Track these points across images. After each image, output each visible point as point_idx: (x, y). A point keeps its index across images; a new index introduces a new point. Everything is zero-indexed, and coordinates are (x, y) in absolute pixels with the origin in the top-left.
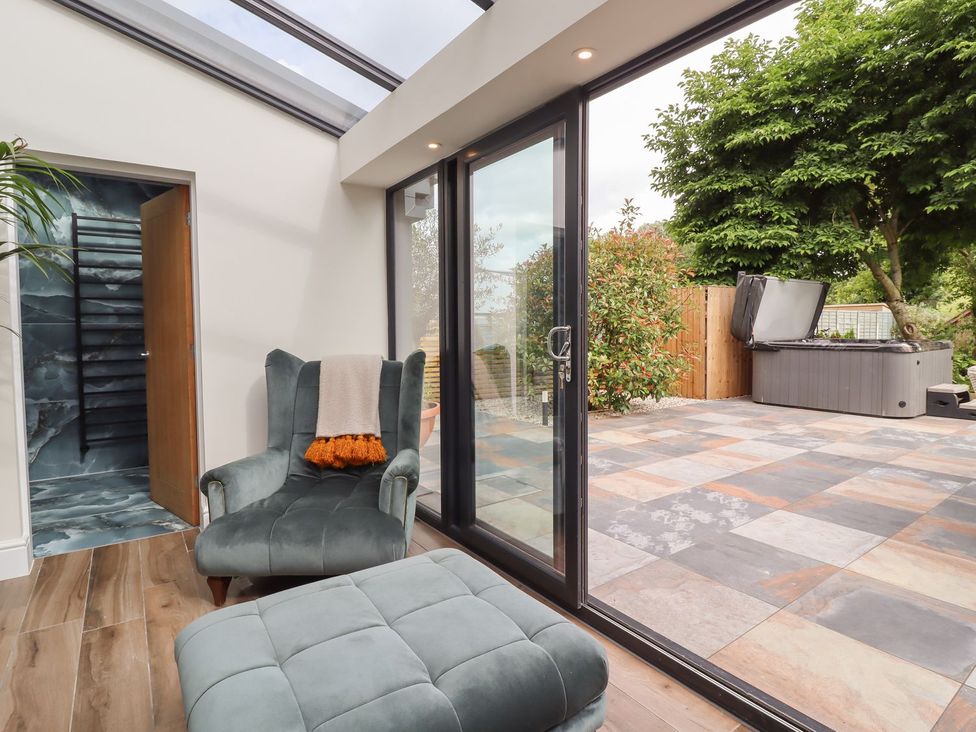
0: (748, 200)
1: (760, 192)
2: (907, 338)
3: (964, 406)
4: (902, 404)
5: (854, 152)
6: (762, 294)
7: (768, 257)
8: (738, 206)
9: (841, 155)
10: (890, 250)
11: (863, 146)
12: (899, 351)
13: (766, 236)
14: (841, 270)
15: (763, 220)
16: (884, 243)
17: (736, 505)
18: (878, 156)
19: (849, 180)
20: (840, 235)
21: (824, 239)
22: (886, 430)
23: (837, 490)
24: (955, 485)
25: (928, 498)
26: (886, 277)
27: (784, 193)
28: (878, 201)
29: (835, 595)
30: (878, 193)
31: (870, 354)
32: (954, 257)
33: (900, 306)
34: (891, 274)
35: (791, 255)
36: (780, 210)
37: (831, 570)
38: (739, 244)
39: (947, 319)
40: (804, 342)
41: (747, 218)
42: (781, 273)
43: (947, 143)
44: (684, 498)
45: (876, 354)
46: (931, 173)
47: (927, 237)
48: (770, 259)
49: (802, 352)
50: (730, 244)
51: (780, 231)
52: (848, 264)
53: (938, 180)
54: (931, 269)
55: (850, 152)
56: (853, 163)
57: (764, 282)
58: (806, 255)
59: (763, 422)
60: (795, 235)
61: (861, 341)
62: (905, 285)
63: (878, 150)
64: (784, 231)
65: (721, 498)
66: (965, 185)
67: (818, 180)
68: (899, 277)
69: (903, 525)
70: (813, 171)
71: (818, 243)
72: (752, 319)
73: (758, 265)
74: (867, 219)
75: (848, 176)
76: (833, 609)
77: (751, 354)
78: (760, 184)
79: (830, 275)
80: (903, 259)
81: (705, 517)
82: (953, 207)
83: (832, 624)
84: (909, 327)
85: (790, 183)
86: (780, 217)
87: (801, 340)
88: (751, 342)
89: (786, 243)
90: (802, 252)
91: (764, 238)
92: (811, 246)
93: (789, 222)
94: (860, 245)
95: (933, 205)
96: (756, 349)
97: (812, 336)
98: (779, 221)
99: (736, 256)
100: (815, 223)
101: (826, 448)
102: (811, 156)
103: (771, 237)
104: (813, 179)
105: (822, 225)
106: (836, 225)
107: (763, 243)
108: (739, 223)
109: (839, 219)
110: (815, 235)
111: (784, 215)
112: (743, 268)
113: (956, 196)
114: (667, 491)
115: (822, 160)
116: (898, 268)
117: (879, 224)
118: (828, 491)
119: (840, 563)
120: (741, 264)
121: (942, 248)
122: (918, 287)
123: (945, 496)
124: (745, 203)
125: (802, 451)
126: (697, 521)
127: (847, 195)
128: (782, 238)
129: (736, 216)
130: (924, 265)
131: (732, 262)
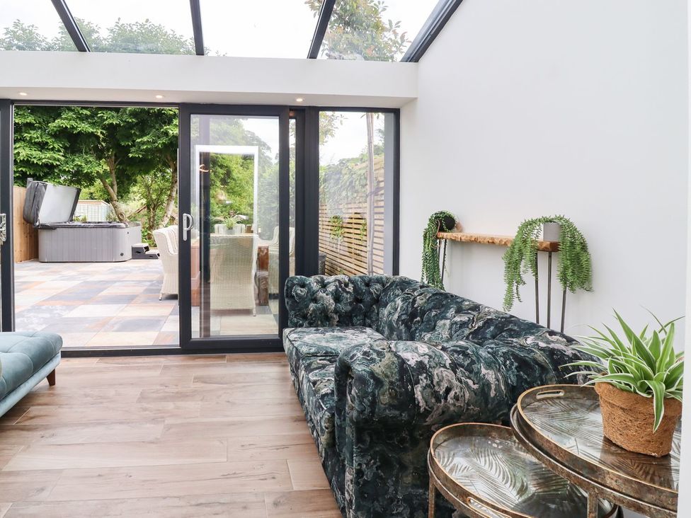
0: (32, 132)
1: (39, 128)
2: (121, 221)
3: (147, 253)
4: (122, 255)
5: (93, 117)
6: (44, 193)
7: (46, 170)
8: (26, 135)
9: (87, 117)
10: (111, 173)
11: (99, 115)
12: (120, 227)
13: (45, 157)
14: (86, 182)
15: (42, 146)
16: (108, 168)
17: (59, 308)
18: (107, 122)
19: (92, 132)
20: (88, 162)
21: (79, 164)
22: (116, 268)
23: (104, 293)
24: (149, 283)
25: (139, 289)
26: (110, 188)
27: (55, 132)
28: (104, 144)
29: (115, 324)
30: (104, 140)
31: (106, 229)
32: (139, 178)
33: (117, 203)
34: (112, 186)
35: (60, 170)
36: (53, 143)
37: (111, 318)
38: (28, 159)
39: (134, 211)
40: (68, 224)
41: (32, 143)
42: (54, 181)
43: (137, 124)
44: (29, 311)
45: (109, 229)
46: (130, 137)
47: (128, 168)
48: (48, 171)
49: (70, 229)
50: (22, 159)
51: (54, 155)
52: (90, 179)
53: (134, 141)
54: (129, 184)
55: (92, 116)
56: (94, 123)
57: (46, 186)
58: (69, 171)
59: (52, 272)
60: (63, 158)
61: (89, 223)
62: (118, 192)
63: (107, 119)
64: (56, 156)
65: (50, 307)
66: (145, 147)
67: (76, 129)
68: (116, 187)
69: (132, 299)
70: (73, 123)
71: (75, 165)
72: (38, 210)
73: (40, 175)
74: (100, 154)
75: (92, 130)
76: (116, 327)
77: (38, 231)
78: (40, 123)
79: (81, 185)
80: (117, 178)
82: (141, 156)
83: (118, 330)
84: (121, 215)
85: (59, 127)
86: (54, 147)
87: (65, 223)
88: (37, 224)
89: (58, 163)
90: (67, 170)
91: (45, 158)
92: (72, 167)
93: (59, 151)
94: (97, 169)
95: (131, 153)
96: (41, 228)
97: (72, 220)
98: (53, 149)
99: (24, 167)
100: (73, 153)
101: (91, 279)
102: (71, 114)
103: (48, 158)
104: (73, 128)
105: (77, 155)
106: (85, 156)
107: (44, 161)
108: (26, 146)
109: (86, 153)
110: (73, 161)
111: (56, 146)
112: (30, 176)
113: (141, 151)
115: (77, 117)
116: (115, 183)
117: (105, 158)
118: (100, 294)
119: (115, 315)
120: (28, 173)
121: (134, 174)
122: (123, 193)
123: (145, 288)
124: (30, 134)
125: (80, 282)
126: (43, 318)
127: (91, 140)
128: (55, 159)
129: (24, 141)
130: (127, 182)
131: (22, 171)
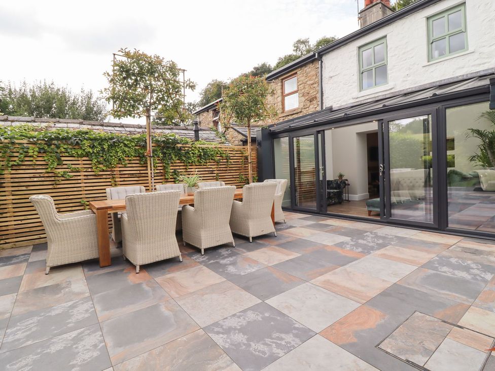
17: (348, 246)
44: (372, 248)
65: (355, 249)
81: (360, 241)
114: (382, 251)
126: (364, 240)
